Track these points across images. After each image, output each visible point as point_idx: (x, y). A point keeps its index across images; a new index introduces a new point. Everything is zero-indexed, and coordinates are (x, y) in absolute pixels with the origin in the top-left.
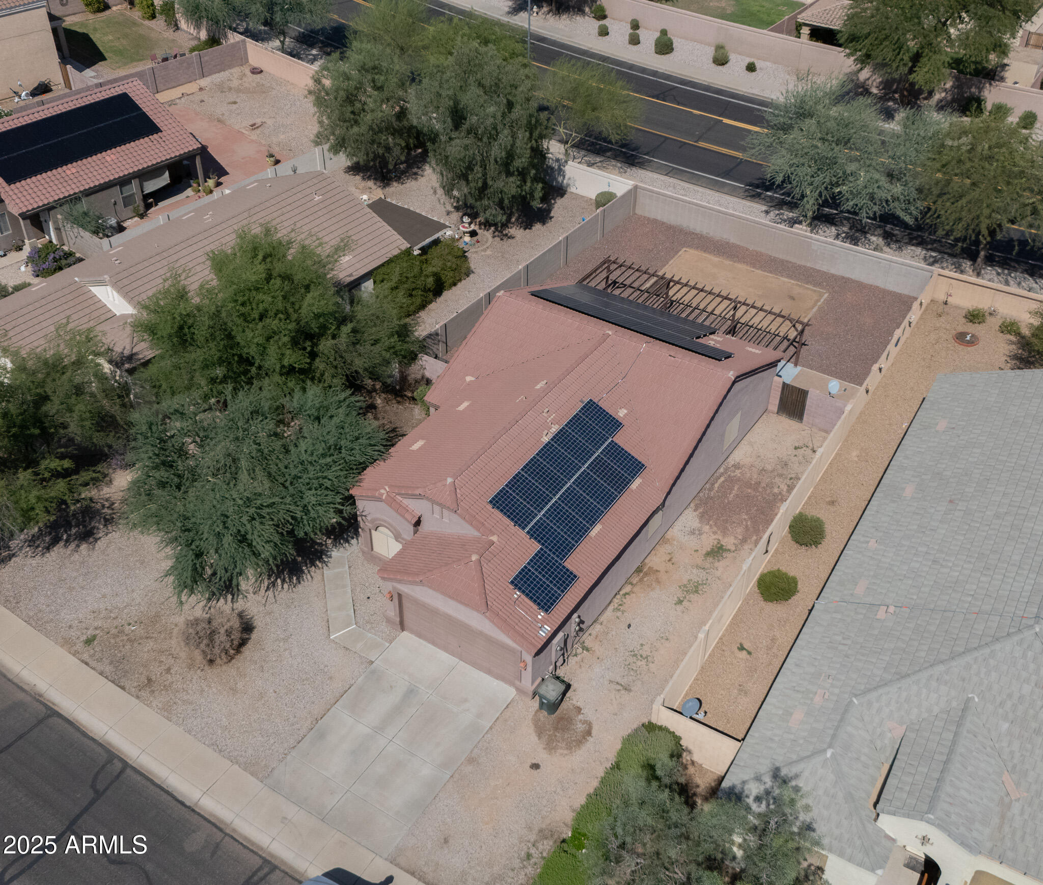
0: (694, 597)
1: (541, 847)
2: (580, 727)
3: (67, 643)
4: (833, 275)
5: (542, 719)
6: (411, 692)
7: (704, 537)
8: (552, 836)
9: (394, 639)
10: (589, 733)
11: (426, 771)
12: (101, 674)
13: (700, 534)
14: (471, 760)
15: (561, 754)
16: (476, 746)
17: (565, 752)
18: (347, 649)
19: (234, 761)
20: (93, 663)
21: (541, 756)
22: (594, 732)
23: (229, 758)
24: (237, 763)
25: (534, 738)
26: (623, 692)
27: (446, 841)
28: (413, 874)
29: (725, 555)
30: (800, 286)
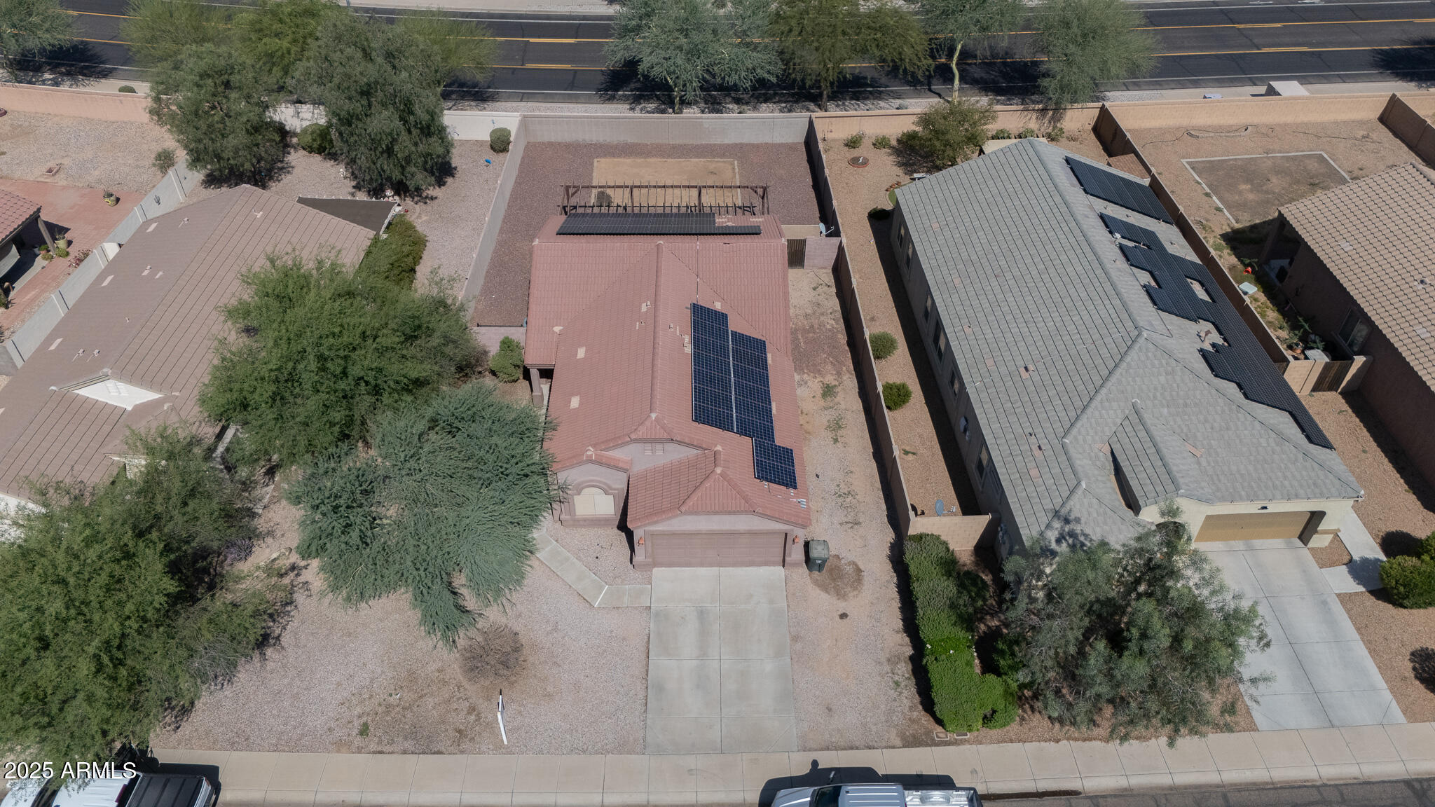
0: (840, 432)
1: (899, 672)
2: (849, 569)
3: (340, 745)
4: (728, 145)
5: (818, 578)
6: (702, 614)
7: (810, 383)
8: (899, 659)
9: (651, 579)
10: (859, 570)
11: (769, 667)
12: (405, 752)
13: (806, 383)
14: (795, 639)
15: (854, 596)
16: (789, 626)
17: (855, 593)
18: (618, 608)
19: (604, 752)
20: (388, 748)
21: (842, 606)
22: (862, 567)
23: (597, 753)
24: (609, 752)
25: (824, 595)
26: (856, 527)
27: (830, 710)
28: (828, 749)
29: (836, 390)
30: (710, 161)
